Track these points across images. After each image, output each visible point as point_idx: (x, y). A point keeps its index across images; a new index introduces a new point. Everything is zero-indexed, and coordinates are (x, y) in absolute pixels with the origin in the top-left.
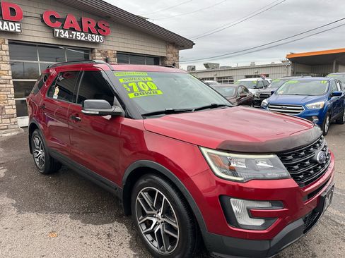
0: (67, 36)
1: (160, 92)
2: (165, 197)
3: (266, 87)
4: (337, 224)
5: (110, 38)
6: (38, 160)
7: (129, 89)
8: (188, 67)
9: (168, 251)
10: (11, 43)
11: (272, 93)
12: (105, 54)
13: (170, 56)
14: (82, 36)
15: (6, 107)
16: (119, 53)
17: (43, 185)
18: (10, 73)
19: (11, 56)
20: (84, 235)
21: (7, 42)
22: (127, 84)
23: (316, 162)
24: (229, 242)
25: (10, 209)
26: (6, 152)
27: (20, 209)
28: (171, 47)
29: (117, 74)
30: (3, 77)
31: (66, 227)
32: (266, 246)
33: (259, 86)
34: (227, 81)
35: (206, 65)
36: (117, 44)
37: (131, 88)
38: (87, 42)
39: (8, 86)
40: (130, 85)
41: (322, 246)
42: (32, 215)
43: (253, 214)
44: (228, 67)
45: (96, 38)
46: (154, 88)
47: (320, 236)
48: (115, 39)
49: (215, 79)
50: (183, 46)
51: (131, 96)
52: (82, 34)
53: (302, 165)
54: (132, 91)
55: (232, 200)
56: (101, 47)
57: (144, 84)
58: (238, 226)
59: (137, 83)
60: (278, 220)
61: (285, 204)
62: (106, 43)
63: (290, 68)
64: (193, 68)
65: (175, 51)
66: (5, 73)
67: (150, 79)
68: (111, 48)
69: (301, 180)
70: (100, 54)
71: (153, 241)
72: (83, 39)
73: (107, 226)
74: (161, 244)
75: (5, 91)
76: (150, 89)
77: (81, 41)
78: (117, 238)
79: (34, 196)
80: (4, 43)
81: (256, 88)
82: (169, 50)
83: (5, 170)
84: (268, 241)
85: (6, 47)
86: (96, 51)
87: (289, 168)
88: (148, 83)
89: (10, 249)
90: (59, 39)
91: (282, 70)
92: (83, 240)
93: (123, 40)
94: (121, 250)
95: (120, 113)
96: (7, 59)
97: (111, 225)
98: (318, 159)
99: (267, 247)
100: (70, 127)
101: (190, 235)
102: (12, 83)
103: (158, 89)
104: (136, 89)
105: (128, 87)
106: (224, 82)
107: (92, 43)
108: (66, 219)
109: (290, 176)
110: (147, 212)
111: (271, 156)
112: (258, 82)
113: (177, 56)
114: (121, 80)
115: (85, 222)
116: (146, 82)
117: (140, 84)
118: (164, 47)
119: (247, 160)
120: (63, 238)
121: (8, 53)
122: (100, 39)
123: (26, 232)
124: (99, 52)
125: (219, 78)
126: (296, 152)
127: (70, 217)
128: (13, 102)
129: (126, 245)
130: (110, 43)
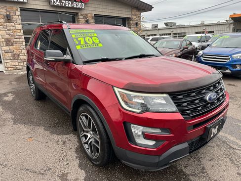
0: (59, 4)
1: (100, 45)
2: (92, 121)
3: (207, 41)
4: (230, 148)
5: (90, 5)
6: (32, 90)
7: (77, 43)
8: (153, 25)
9: (96, 156)
10: (22, 10)
11: (208, 45)
12: (86, 16)
13: (134, 17)
14: (69, 4)
15: (20, 55)
16: (96, 16)
17: (33, 107)
18: (22, 31)
19: (22, 20)
20: (49, 141)
21: (19, 9)
22: (77, 39)
23: (206, 101)
24: (130, 154)
25: (9, 121)
26: (18, 84)
27: (16, 121)
28: (135, 11)
29: (71, 31)
30: (18, 34)
31: (40, 135)
32: (156, 159)
33: (202, 40)
34: (181, 36)
35: (166, 24)
36: (94, 9)
37: (80, 41)
38: (73, 8)
39: (21, 40)
40: (79, 39)
41: (212, 163)
42: (21, 126)
43: (147, 136)
44: (183, 25)
45: (79, 5)
46: (97, 41)
47: (214, 155)
48: (93, 6)
49: (172, 34)
50: (144, 10)
51: (78, 47)
52: (69, 2)
53: (192, 102)
54: (80, 44)
55: (132, 125)
56: (83, 12)
57: (90, 39)
58: (136, 144)
59: (84, 38)
60: (166, 142)
61: (172, 132)
62: (86, 8)
63: (232, 26)
64: (156, 26)
65: (138, 13)
66: (18, 31)
67: (95, 35)
68: (90, 12)
69: (188, 114)
70: (82, 17)
71: (88, 149)
72: (70, 6)
73: (65, 136)
74: (92, 152)
75: (19, 44)
76: (93, 43)
77: (68, 8)
78: (69, 145)
79: (26, 113)
80: (17, 10)
81: (199, 42)
82: (133, 13)
83: (13, 96)
84: (158, 157)
85: (18, 13)
86: (80, 14)
87: (178, 105)
88: (93, 38)
89: (3, 147)
90: (54, 6)
91: (225, 27)
92: (47, 144)
93: (99, 6)
94: (69, 153)
95: (70, 60)
96: (19, 21)
97: (68, 136)
98: (207, 99)
99: (157, 161)
100: (45, 69)
101: (106, 147)
102: (23, 38)
103: (100, 43)
104: (82, 42)
105: (78, 41)
106: (179, 36)
107: (76, 9)
108: (41, 130)
109: (178, 111)
110: (85, 129)
111: (165, 95)
112: (201, 37)
113: (139, 17)
114: (74, 36)
115: (52, 133)
116: (91, 37)
117: (87, 39)
118: (130, 10)
119: (145, 97)
120: (35, 142)
121: (20, 17)
122: (77, 5)
123: (14, 137)
124: (82, 15)
125: (174, 34)
126: (187, 92)
127: (44, 129)
128: (24, 51)
129: (73, 150)
130: (90, 9)
